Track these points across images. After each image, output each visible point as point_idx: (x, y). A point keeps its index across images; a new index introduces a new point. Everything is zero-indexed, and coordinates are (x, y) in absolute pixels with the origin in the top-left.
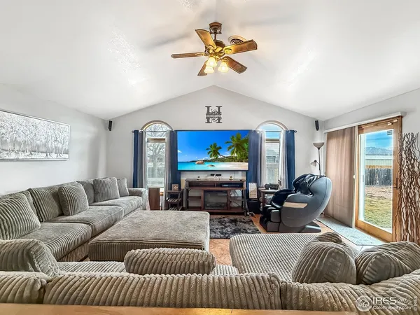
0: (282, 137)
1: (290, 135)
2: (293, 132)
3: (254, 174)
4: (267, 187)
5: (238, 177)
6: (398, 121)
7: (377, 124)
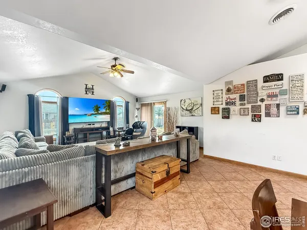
0: (124, 105)
1: (127, 103)
2: (128, 102)
3: (112, 123)
4: (119, 129)
5: (104, 125)
6: (165, 103)
7: (159, 103)
